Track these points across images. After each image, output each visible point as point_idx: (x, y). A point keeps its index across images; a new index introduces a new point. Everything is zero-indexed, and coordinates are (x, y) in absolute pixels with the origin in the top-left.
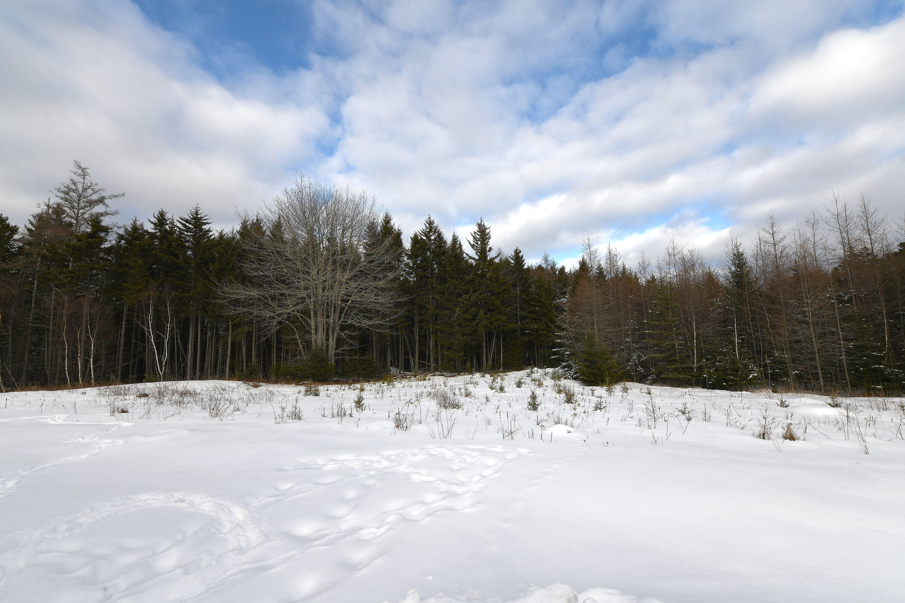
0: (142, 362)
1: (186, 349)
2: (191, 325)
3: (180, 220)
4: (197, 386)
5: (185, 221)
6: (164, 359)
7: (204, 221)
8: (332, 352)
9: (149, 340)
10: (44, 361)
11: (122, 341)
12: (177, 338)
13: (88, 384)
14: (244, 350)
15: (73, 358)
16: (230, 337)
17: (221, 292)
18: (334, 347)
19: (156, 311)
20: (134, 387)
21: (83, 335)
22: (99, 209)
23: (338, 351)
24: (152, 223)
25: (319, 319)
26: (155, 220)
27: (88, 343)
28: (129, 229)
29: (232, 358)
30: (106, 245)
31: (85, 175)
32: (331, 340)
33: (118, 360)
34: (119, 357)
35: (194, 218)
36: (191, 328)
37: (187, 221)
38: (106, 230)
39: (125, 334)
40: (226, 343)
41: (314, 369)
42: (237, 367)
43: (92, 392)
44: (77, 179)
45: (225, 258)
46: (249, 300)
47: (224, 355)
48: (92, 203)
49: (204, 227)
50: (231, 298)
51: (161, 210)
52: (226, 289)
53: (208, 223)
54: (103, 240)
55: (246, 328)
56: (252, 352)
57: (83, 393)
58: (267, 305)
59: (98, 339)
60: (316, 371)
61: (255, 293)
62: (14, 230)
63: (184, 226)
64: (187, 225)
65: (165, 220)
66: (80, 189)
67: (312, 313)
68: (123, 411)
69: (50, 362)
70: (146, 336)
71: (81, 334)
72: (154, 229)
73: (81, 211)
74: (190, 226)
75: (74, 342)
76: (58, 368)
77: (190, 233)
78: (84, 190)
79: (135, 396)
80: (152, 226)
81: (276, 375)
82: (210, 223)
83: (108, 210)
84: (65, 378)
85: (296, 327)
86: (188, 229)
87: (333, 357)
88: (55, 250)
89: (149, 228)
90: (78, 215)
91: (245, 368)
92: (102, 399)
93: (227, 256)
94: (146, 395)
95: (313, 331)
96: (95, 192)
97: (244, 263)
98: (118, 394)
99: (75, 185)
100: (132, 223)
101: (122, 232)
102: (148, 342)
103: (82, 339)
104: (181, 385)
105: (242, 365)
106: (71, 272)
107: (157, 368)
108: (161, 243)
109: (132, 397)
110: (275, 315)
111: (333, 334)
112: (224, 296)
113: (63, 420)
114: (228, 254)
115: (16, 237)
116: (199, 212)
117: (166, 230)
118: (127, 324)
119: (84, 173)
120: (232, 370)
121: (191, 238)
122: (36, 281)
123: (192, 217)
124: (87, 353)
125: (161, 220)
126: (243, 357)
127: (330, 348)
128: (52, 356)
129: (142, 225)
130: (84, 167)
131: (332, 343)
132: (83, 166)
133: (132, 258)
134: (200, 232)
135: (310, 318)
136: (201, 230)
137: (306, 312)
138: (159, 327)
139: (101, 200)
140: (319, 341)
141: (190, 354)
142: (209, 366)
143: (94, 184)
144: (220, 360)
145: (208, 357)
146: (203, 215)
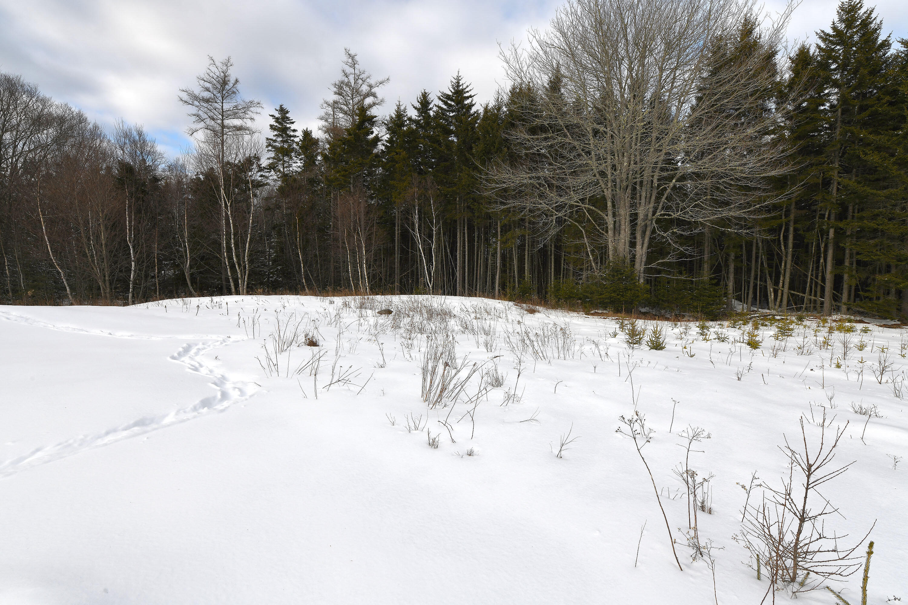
1: (456, 265)
2: (458, 230)
5: (446, 97)
6: (433, 270)
7: (467, 94)
8: (640, 266)
12: (445, 246)
14: (515, 262)
16: (499, 244)
18: (644, 259)
19: (421, 211)
23: (653, 265)
24: (416, 108)
26: (418, 105)
29: (503, 271)
31: (354, 64)
32: (638, 247)
35: (456, 92)
36: (458, 233)
37: (449, 97)
38: (373, 120)
41: (614, 292)
42: (508, 283)
44: (349, 70)
45: (489, 136)
47: (494, 268)
49: (466, 102)
50: (499, 187)
51: (423, 91)
53: (470, 96)
55: (518, 231)
56: (525, 264)
58: (543, 195)
60: (618, 295)
62: (318, 143)
63: (446, 104)
64: (449, 102)
65: (428, 102)
66: (352, 81)
67: (609, 204)
72: (419, 116)
74: (452, 103)
77: (453, 112)
78: (355, 81)
79: (378, 311)
80: (416, 112)
81: (556, 296)
82: (473, 95)
83: (376, 100)
85: (584, 227)
86: (450, 108)
87: (642, 275)
89: (413, 114)
91: (517, 284)
93: (492, 133)
94: (389, 312)
95: (611, 234)
96: (364, 82)
99: (347, 77)
100: (396, 108)
102: (417, 249)
105: (514, 281)
107: (426, 279)
111: (643, 237)
112: (490, 186)
114: (492, 130)
115: (320, 150)
116: (461, 83)
119: (353, 60)
120: (503, 286)
121: (454, 119)
123: (453, 90)
125: (425, 104)
126: (514, 272)
127: (638, 260)
129: (406, 111)
130: (353, 55)
131: (641, 251)
132: (352, 52)
134: (462, 110)
135: (606, 212)
136: (464, 107)
138: (426, 231)
139: (371, 90)
140: (620, 249)
141: (458, 265)
142: (478, 281)
143: (362, 72)
144: (489, 273)
145: (477, 270)
146: (464, 86)
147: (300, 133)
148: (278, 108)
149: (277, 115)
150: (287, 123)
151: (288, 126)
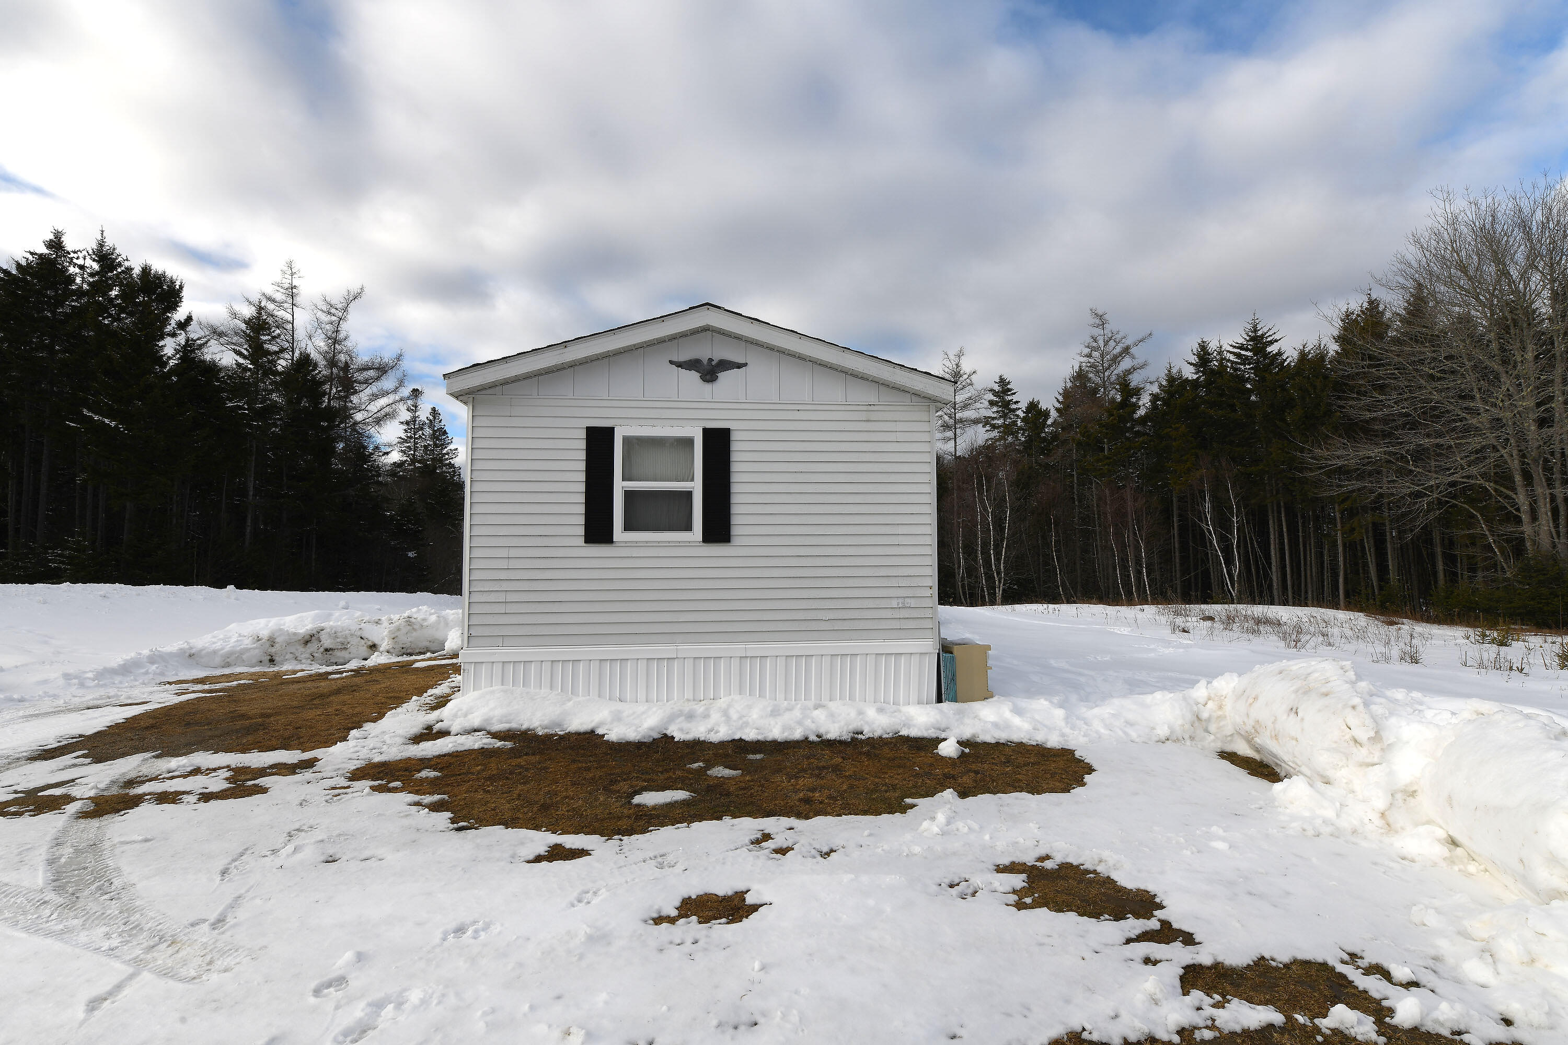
0: (1206, 574)
1: (1268, 557)
2: (1270, 517)
3: (1231, 349)
4: (1284, 614)
5: (1238, 348)
6: (1235, 571)
7: (1269, 339)
9: (1211, 543)
10: (1095, 571)
11: (1177, 545)
12: (1251, 539)
13: (1144, 601)
14: (1371, 559)
15: (1124, 568)
16: (1339, 533)
17: (1311, 458)
19: (1215, 499)
20: (1196, 608)
21: (1131, 538)
22: (1126, 364)
24: (1191, 364)
25: (1541, 490)
26: (1194, 359)
27: (1137, 549)
28: (1164, 383)
30: (1142, 412)
31: (1103, 324)
33: (1176, 571)
34: (1175, 567)
35: (1252, 339)
36: (1271, 522)
37: (1241, 347)
38: (1137, 392)
39: (1180, 535)
40: (1334, 544)
41: (1533, 599)
43: (1150, 610)
44: (1096, 332)
45: (1310, 397)
46: (1364, 465)
48: (1115, 360)
49: (1269, 349)
50: (1330, 466)
51: (1201, 340)
52: (1318, 451)
53: (1276, 341)
54: (1136, 407)
55: (1369, 517)
57: (1141, 609)
58: (1403, 473)
59: (1147, 544)
60: (1539, 603)
61: (1376, 452)
62: (1046, 414)
63: (1238, 355)
64: (1243, 352)
65: (1209, 354)
66: (1101, 343)
67: (1518, 478)
68: (1184, 631)
69: (1101, 572)
70: (1207, 538)
71: (1128, 537)
72: (1196, 373)
73: (1107, 374)
74: (1249, 354)
75: (1123, 547)
76: (1111, 580)
77: (1249, 364)
78: (1106, 343)
79: (1199, 618)
80: (1192, 369)
82: (1280, 339)
83: (1135, 362)
84: (1119, 594)
85: (1480, 510)
86: (1245, 360)
88: (1087, 432)
89: (1189, 373)
90: (1104, 379)
91: (1377, 591)
92: (1162, 617)
93: (1314, 392)
94: (1211, 619)
95: (1525, 517)
96: (1117, 343)
97: (1346, 399)
98: (1177, 613)
99: (1095, 341)
100: (1167, 372)
101: (1155, 389)
102: (1211, 546)
103: (1131, 543)
104: (1259, 610)
105: (1371, 586)
106: (1108, 458)
107: (1227, 584)
108: (1208, 392)
109: (1194, 619)
110: (1424, 489)
112: (1317, 464)
113: (1128, 632)
114: (1315, 388)
115: (1049, 422)
116: (1259, 327)
117: (1212, 371)
118: (1180, 521)
119: (1101, 320)
120: (1352, 592)
121: (1252, 373)
122: (1075, 473)
123: (1248, 338)
124: (1138, 562)
125: (1204, 356)
128: (1103, 565)
129: (1180, 371)
130: (1101, 314)
132: (1100, 312)
133: (1173, 426)
134: (1264, 360)
135: (1514, 489)
136: (1266, 355)
137: (1504, 478)
138: (1223, 523)
139: (1126, 350)
140: (1545, 541)
141: (1274, 563)
142: (1309, 585)
143: (1115, 333)
144: (1327, 575)
145: (1305, 570)
146: (1265, 330)
147: (1023, 405)
148: (998, 381)
149: (997, 388)
150: (1009, 395)
151: (1010, 398)
